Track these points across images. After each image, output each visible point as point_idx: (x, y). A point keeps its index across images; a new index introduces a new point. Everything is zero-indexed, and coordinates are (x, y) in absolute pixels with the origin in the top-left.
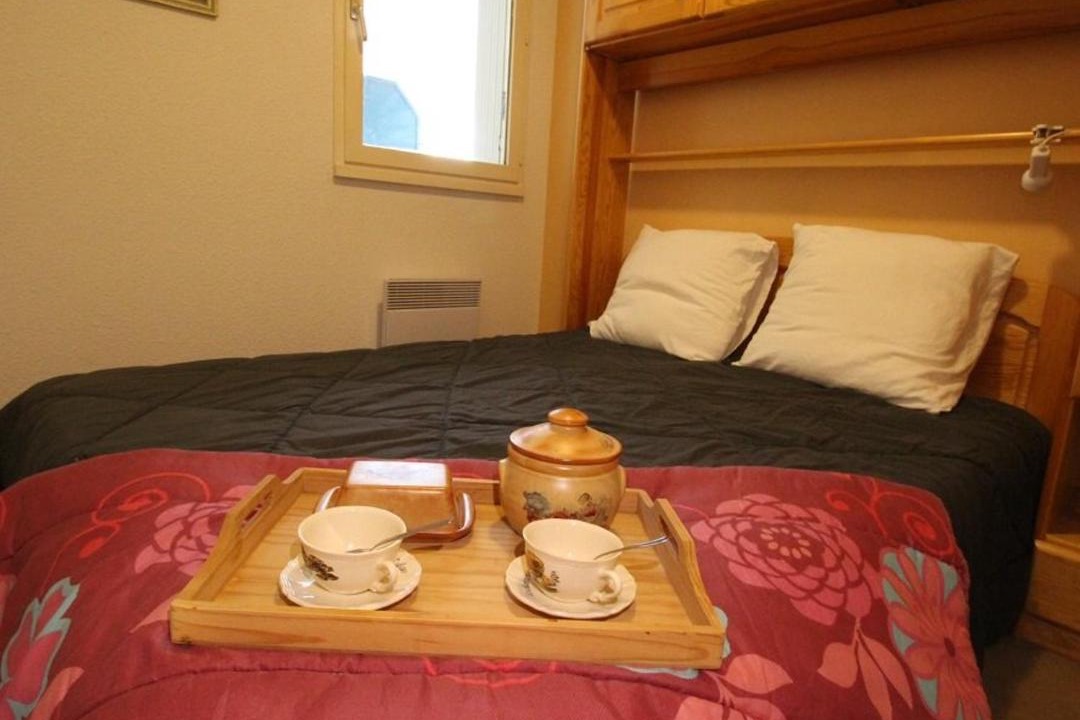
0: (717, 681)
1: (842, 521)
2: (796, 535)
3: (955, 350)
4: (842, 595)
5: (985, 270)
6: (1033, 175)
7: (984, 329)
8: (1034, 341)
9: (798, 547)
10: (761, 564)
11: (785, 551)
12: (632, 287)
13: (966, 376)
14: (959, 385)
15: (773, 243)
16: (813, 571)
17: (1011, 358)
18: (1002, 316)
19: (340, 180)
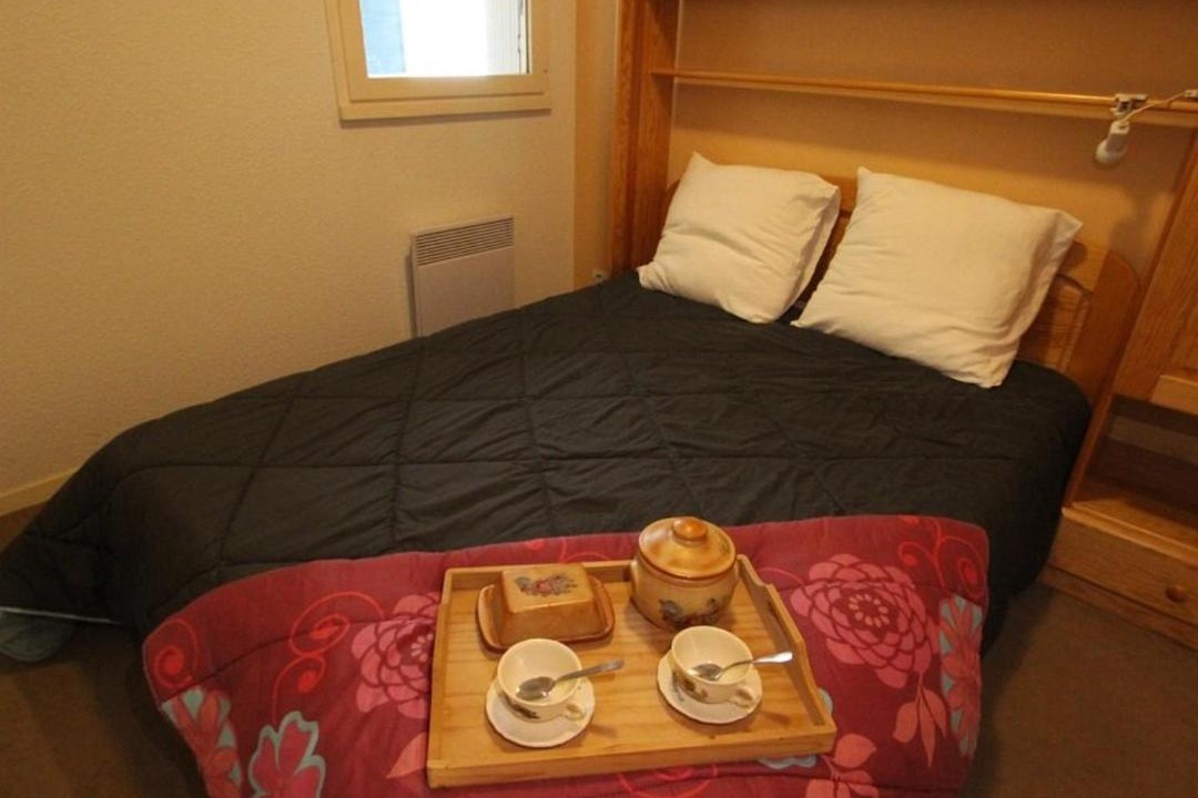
0: (828, 763)
1: (912, 578)
2: (877, 602)
3: (1010, 321)
4: (910, 657)
5: (1049, 237)
6: (1109, 148)
7: (1040, 295)
8: (1086, 303)
9: (878, 614)
10: (850, 637)
11: (868, 621)
12: (683, 232)
13: (1018, 345)
14: (1009, 356)
15: (836, 187)
16: (891, 638)
17: (1062, 318)
18: (1060, 276)
19: (347, 124)
